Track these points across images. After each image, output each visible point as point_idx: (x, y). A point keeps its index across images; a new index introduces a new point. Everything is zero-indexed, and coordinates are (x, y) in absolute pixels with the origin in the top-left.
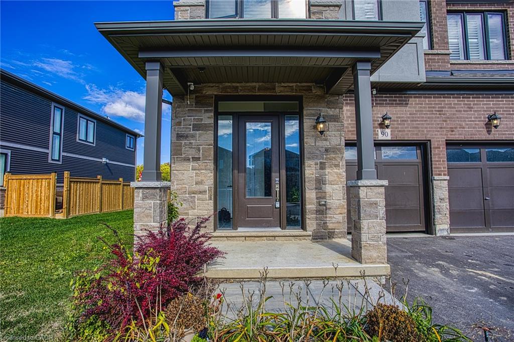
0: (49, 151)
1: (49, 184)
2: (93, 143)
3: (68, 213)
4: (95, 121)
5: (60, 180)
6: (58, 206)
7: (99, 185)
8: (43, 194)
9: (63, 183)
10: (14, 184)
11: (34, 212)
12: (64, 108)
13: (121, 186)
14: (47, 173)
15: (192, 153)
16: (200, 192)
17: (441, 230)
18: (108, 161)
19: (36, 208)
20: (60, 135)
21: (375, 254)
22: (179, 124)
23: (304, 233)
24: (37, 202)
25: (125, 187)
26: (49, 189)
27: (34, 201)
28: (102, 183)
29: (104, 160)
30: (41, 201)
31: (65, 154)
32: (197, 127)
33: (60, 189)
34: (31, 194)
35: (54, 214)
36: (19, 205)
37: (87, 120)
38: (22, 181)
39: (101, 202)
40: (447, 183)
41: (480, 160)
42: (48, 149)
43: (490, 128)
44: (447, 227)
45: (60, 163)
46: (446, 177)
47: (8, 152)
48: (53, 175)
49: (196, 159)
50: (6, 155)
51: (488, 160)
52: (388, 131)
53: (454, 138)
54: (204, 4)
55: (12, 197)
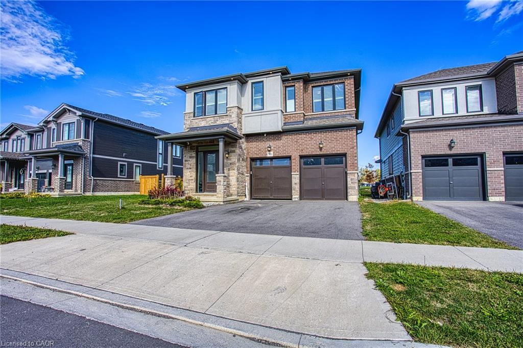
0: (157, 163)
1: (156, 179)
5: (160, 177)
10: (143, 180)
15: (189, 166)
16: (192, 180)
17: (295, 198)
20: (162, 154)
21: (220, 196)
26: (156, 182)
31: (164, 164)
32: (190, 157)
36: (145, 190)
38: (146, 179)
40: (298, 176)
41: (321, 164)
42: (156, 162)
43: (321, 149)
44: (298, 196)
45: (162, 169)
46: (298, 173)
47: (141, 165)
48: (157, 175)
49: (190, 168)
50: (140, 166)
51: (325, 164)
52: (272, 152)
53: (303, 154)
54: (192, 111)
55: (142, 186)
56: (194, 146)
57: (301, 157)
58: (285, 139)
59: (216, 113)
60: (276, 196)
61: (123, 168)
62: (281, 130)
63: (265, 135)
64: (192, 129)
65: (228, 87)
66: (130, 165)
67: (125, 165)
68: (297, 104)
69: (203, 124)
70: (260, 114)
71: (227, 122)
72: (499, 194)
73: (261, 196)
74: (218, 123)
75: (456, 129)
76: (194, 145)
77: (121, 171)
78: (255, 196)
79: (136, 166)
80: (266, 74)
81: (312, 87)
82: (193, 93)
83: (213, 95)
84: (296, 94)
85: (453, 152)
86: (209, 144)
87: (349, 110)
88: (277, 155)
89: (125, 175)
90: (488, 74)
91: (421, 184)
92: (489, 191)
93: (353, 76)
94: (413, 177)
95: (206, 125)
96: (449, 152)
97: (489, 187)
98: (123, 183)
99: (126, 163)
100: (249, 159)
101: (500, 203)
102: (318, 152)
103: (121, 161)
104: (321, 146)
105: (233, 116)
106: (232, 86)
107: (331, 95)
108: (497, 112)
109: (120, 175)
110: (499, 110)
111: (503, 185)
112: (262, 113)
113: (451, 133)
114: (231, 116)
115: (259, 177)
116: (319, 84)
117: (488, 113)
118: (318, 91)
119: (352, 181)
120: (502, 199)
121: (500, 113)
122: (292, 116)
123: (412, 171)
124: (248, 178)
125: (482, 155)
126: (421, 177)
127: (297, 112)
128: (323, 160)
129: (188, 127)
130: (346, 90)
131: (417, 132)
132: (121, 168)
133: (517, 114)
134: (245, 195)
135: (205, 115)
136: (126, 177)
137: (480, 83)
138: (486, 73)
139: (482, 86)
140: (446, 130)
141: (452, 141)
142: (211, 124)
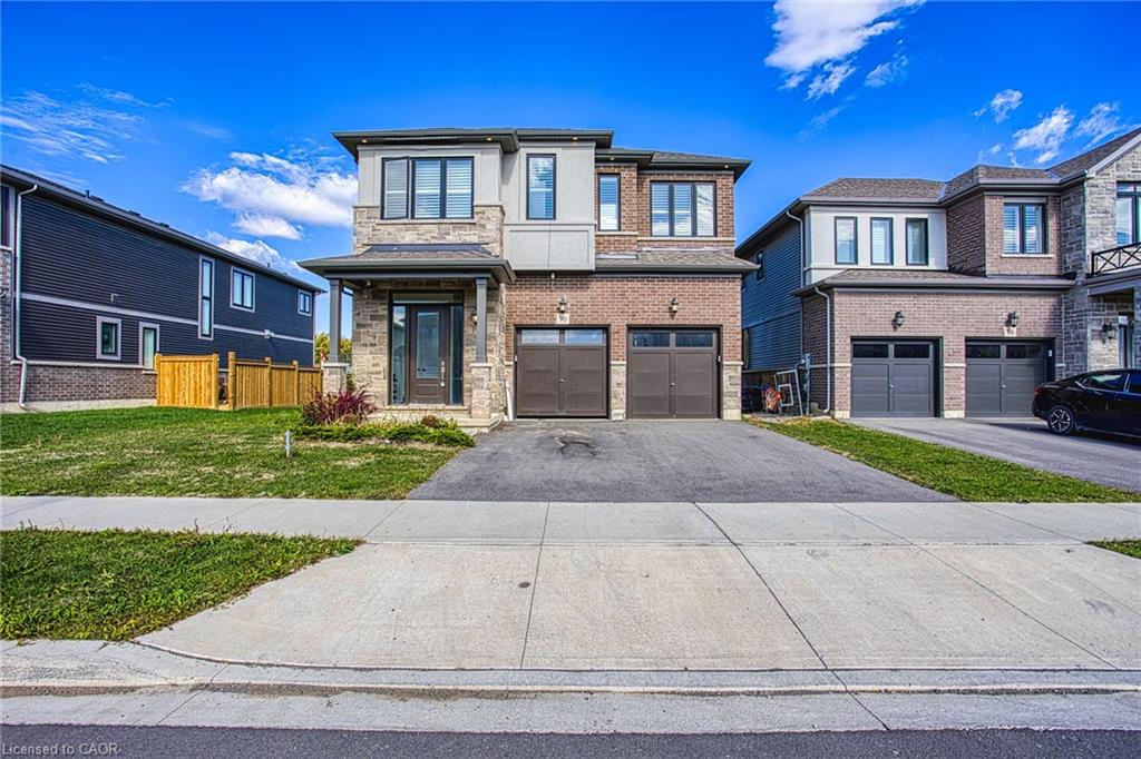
0: (198, 323)
1: (210, 366)
2: (251, 308)
3: (235, 405)
4: (254, 275)
5: (223, 364)
6: (222, 396)
7: (267, 371)
8: (203, 381)
9: (227, 367)
10: (167, 368)
11: (192, 403)
12: (213, 261)
13: (296, 372)
14: (207, 354)
15: (369, 340)
16: (376, 373)
17: (616, 414)
18: (273, 335)
19: (196, 397)
20: (209, 299)
21: (480, 412)
22: (358, 314)
23: (460, 407)
24: (195, 390)
25: (301, 374)
26: (210, 374)
27: (192, 389)
28: (273, 368)
29: (267, 332)
30: (200, 388)
31: (217, 326)
32: (373, 318)
33: (223, 376)
34: (188, 380)
35: (217, 406)
36: (174, 394)
37: (243, 274)
38: (177, 364)
39: (271, 394)
40: (624, 368)
41: (668, 345)
42: (197, 320)
43: (673, 313)
44: (623, 411)
45: (211, 339)
46: (625, 363)
47: (157, 326)
48: (215, 356)
49: (373, 345)
50: (155, 330)
51: (677, 345)
52: (567, 315)
53: (637, 322)
54: (378, 203)
55: (165, 383)
56: (385, 291)
57: (631, 328)
58: (597, 288)
59: (443, 215)
60: (573, 411)
61: (109, 334)
62: (593, 268)
63: (553, 277)
64: (375, 248)
65: (478, 156)
66: (131, 326)
67: (116, 325)
68: (623, 214)
69: (409, 237)
70: (547, 228)
71: (475, 240)
72: (956, 407)
73: (538, 411)
74: (451, 239)
75: (903, 293)
76: (383, 287)
77: (106, 343)
78: (524, 410)
79: (145, 328)
80: (564, 139)
81: (651, 181)
82: (378, 159)
83: (435, 169)
84: (623, 194)
85: (900, 333)
86: (424, 288)
87: (725, 239)
88: (579, 321)
89: (115, 354)
90: (939, 203)
91: (849, 389)
92: (945, 402)
93: (733, 173)
94: (837, 375)
95: (417, 242)
96: (892, 334)
97: (945, 396)
98: (112, 376)
99: (118, 321)
100: (513, 327)
101: (959, 419)
102: (668, 321)
103: (106, 313)
104: (675, 308)
105: (488, 227)
106: (485, 156)
107: (666, 202)
108: (947, 268)
109: (103, 353)
110: (950, 266)
111: (963, 392)
112: (553, 228)
113: (898, 300)
114: (483, 226)
115: (532, 369)
116: (666, 178)
117: (935, 268)
118: (660, 192)
119: (732, 381)
120: (961, 414)
121: (952, 270)
122: (612, 239)
123: (835, 365)
124: (511, 370)
125: (937, 341)
126: (849, 375)
127: (625, 233)
128: (673, 336)
129: (366, 242)
130: (719, 198)
131: (845, 293)
132: (103, 333)
133: (985, 276)
134: (506, 409)
135: (413, 217)
136: (119, 358)
137: (925, 216)
138: (937, 201)
139: (929, 221)
140: (889, 294)
141: (898, 315)
142: (432, 241)
